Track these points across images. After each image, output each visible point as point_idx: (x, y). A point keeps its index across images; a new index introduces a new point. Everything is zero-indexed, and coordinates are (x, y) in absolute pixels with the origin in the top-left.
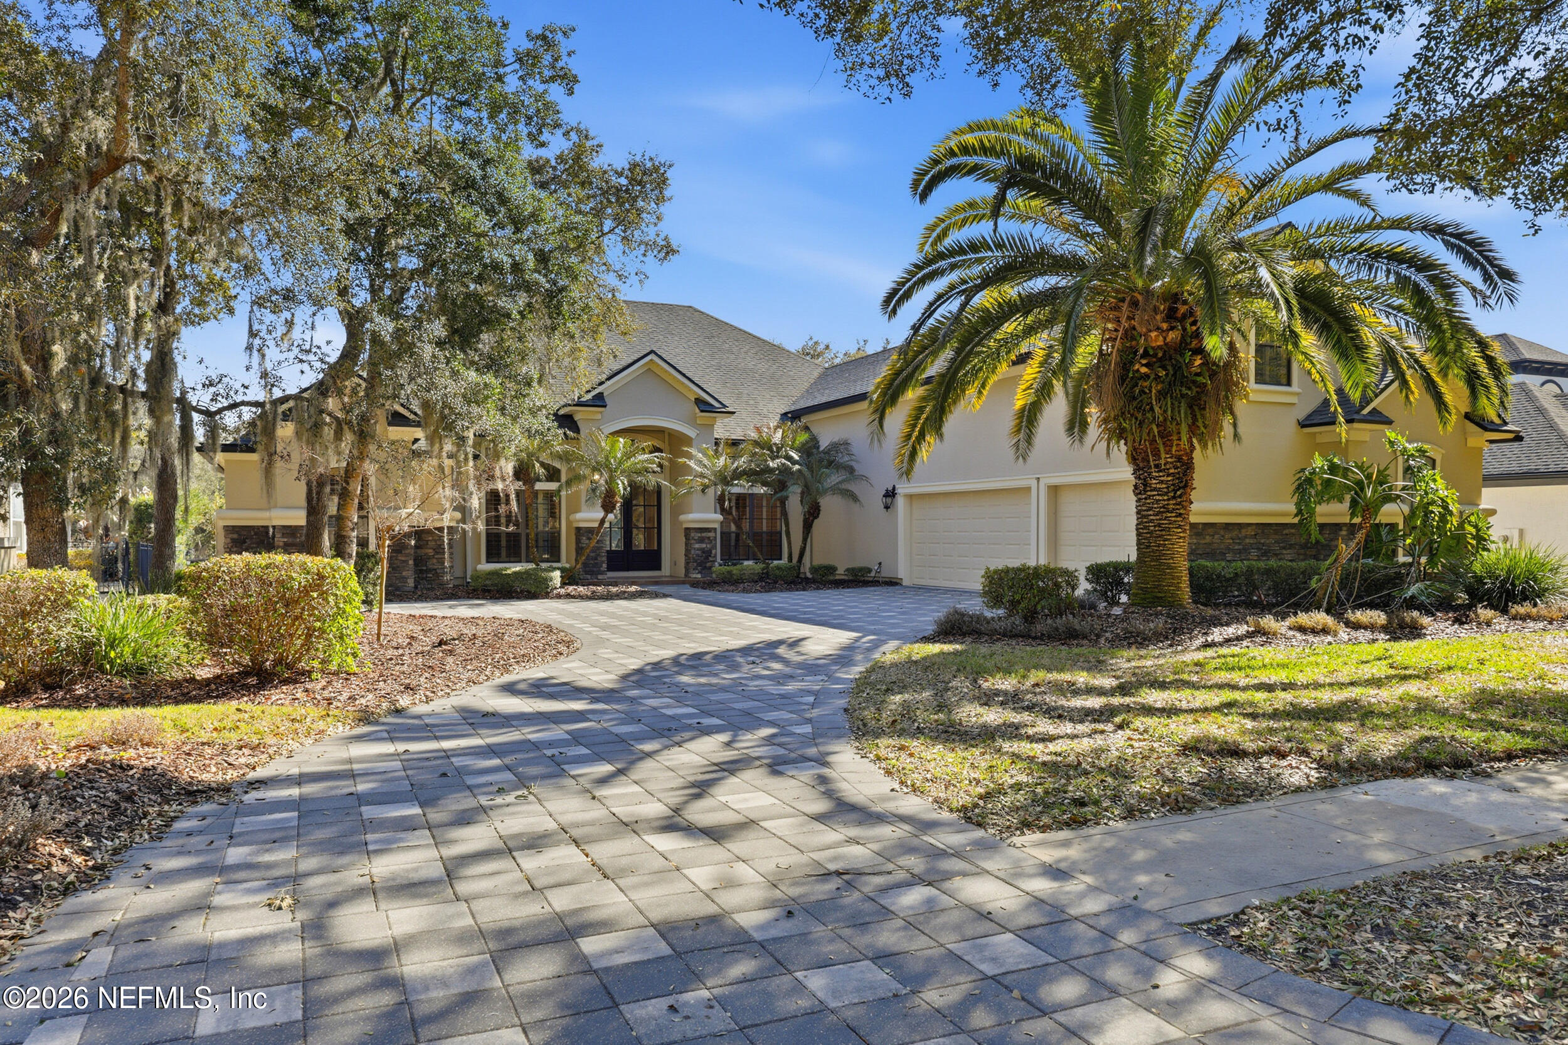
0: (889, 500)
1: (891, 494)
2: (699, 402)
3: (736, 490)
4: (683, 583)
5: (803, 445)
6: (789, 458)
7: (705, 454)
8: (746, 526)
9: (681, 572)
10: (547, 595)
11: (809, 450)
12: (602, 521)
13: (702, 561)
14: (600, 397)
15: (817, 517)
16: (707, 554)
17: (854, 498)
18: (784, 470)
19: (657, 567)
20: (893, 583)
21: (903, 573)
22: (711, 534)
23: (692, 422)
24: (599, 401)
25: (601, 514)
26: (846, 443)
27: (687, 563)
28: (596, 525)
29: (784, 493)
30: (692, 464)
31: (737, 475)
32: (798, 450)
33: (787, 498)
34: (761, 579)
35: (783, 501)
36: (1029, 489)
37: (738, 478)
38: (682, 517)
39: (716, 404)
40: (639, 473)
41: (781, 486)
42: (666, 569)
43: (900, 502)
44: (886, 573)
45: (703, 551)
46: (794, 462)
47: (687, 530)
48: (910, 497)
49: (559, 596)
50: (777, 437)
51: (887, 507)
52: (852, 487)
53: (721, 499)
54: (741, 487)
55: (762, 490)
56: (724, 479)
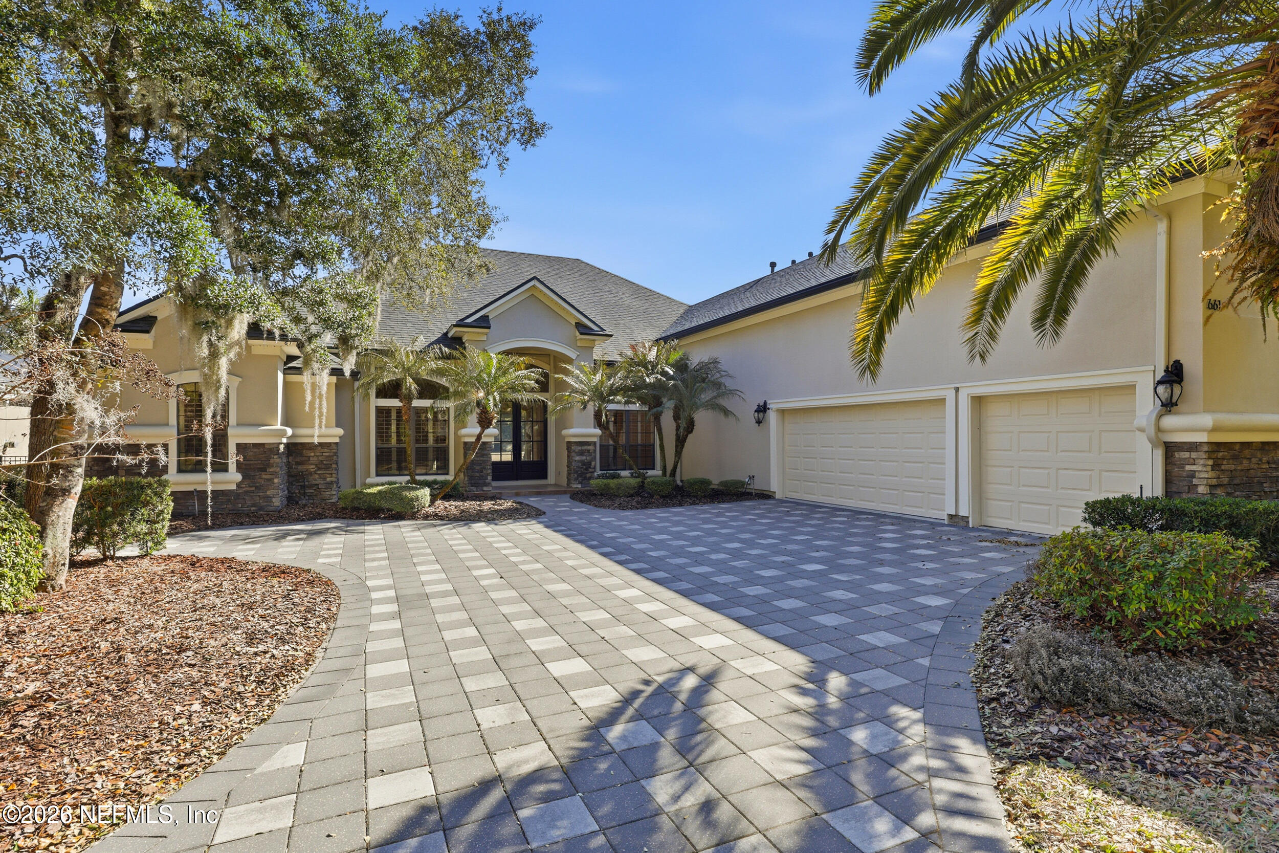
0: (761, 415)
1: (763, 409)
2: (579, 326)
3: (611, 407)
4: (565, 492)
5: (677, 362)
6: (664, 373)
7: (582, 371)
8: (623, 440)
9: (564, 481)
10: (413, 517)
11: (681, 366)
12: (479, 437)
13: (582, 472)
14: (485, 318)
15: (691, 432)
16: (587, 465)
17: (726, 412)
18: (658, 385)
19: (544, 476)
20: (765, 496)
21: (775, 486)
22: (591, 448)
23: (573, 345)
24: (484, 323)
25: (478, 430)
26: (715, 362)
27: (569, 474)
28: (473, 440)
29: (659, 409)
30: (569, 380)
31: (613, 391)
32: (672, 366)
33: (661, 413)
34: (638, 494)
35: (657, 417)
36: (942, 401)
37: (615, 394)
38: (564, 432)
39: (596, 328)
40: (513, 389)
41: (656, 403)
42: (551, 478)
43: (772, 417)
44: (758, 485)
45: (583, 462)
46: (670, 378)
47: (569, 444)
48: (782, 412)
49: (426, 517)
50: (652, 356)
51: (759, 422)
52: (723, 402)
53: (598, 415)
54: (618, 404)
55: (636, 406)
56: (601, 396)
